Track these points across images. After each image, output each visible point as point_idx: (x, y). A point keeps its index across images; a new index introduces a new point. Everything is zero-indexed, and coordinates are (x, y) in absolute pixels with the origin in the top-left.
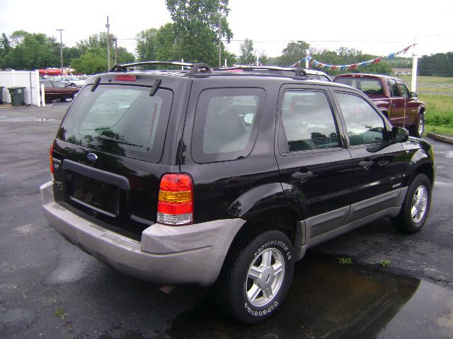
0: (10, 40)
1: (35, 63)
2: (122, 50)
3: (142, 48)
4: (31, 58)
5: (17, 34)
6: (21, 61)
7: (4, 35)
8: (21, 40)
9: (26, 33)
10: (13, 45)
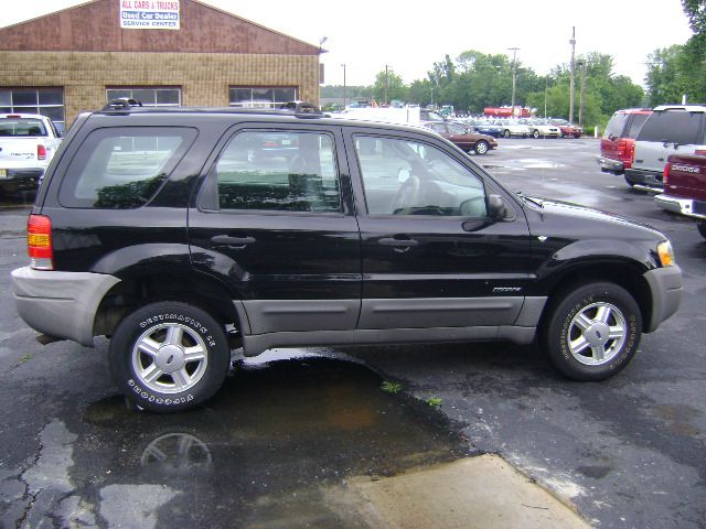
0: (455, 63)
1: (487, 98)
2: (623, 80)
3: (655, 78)
4: (481, 91)
5: (466, 55)
6: (467, 95)
7: (447, 57)
8: (470, 63)
9: (478, 53)
10: (459, 70)
